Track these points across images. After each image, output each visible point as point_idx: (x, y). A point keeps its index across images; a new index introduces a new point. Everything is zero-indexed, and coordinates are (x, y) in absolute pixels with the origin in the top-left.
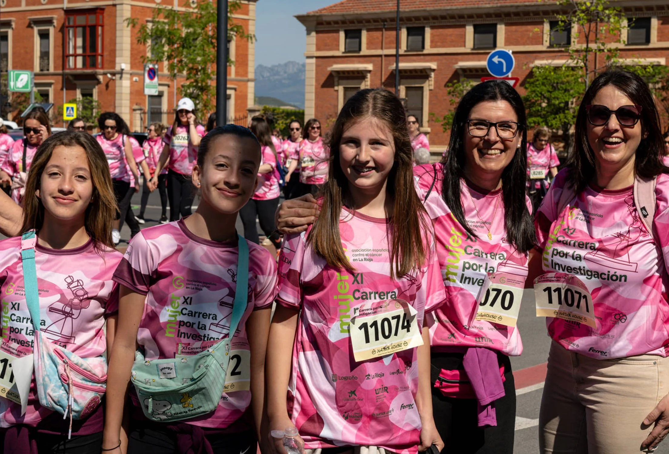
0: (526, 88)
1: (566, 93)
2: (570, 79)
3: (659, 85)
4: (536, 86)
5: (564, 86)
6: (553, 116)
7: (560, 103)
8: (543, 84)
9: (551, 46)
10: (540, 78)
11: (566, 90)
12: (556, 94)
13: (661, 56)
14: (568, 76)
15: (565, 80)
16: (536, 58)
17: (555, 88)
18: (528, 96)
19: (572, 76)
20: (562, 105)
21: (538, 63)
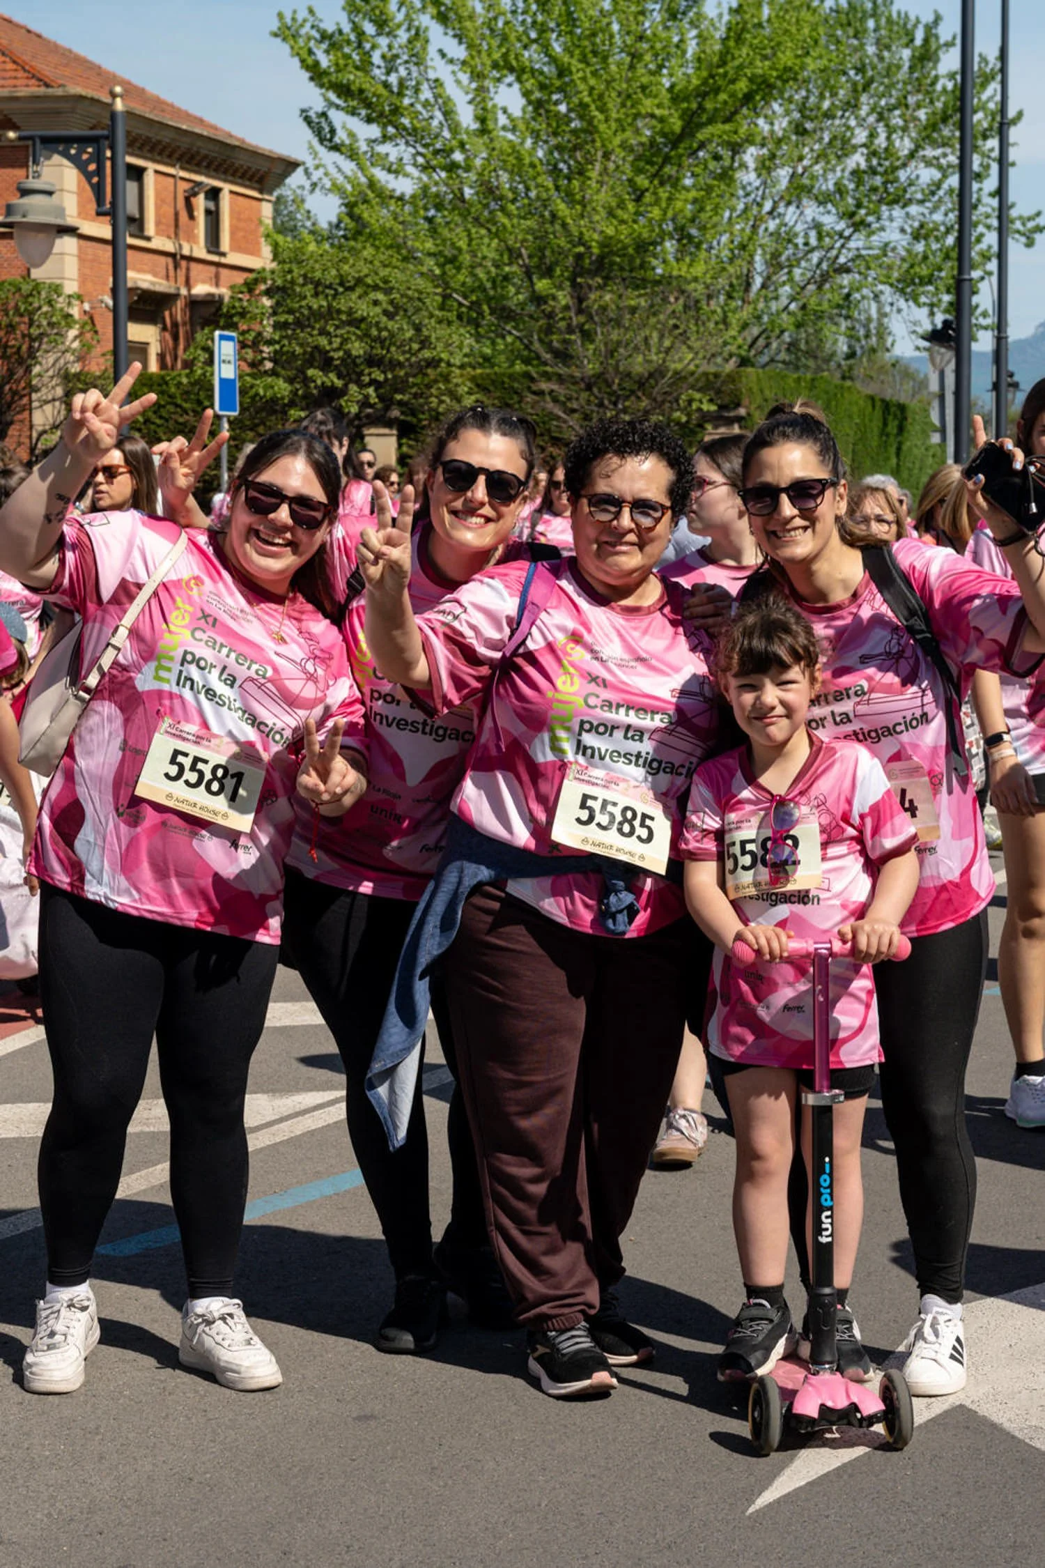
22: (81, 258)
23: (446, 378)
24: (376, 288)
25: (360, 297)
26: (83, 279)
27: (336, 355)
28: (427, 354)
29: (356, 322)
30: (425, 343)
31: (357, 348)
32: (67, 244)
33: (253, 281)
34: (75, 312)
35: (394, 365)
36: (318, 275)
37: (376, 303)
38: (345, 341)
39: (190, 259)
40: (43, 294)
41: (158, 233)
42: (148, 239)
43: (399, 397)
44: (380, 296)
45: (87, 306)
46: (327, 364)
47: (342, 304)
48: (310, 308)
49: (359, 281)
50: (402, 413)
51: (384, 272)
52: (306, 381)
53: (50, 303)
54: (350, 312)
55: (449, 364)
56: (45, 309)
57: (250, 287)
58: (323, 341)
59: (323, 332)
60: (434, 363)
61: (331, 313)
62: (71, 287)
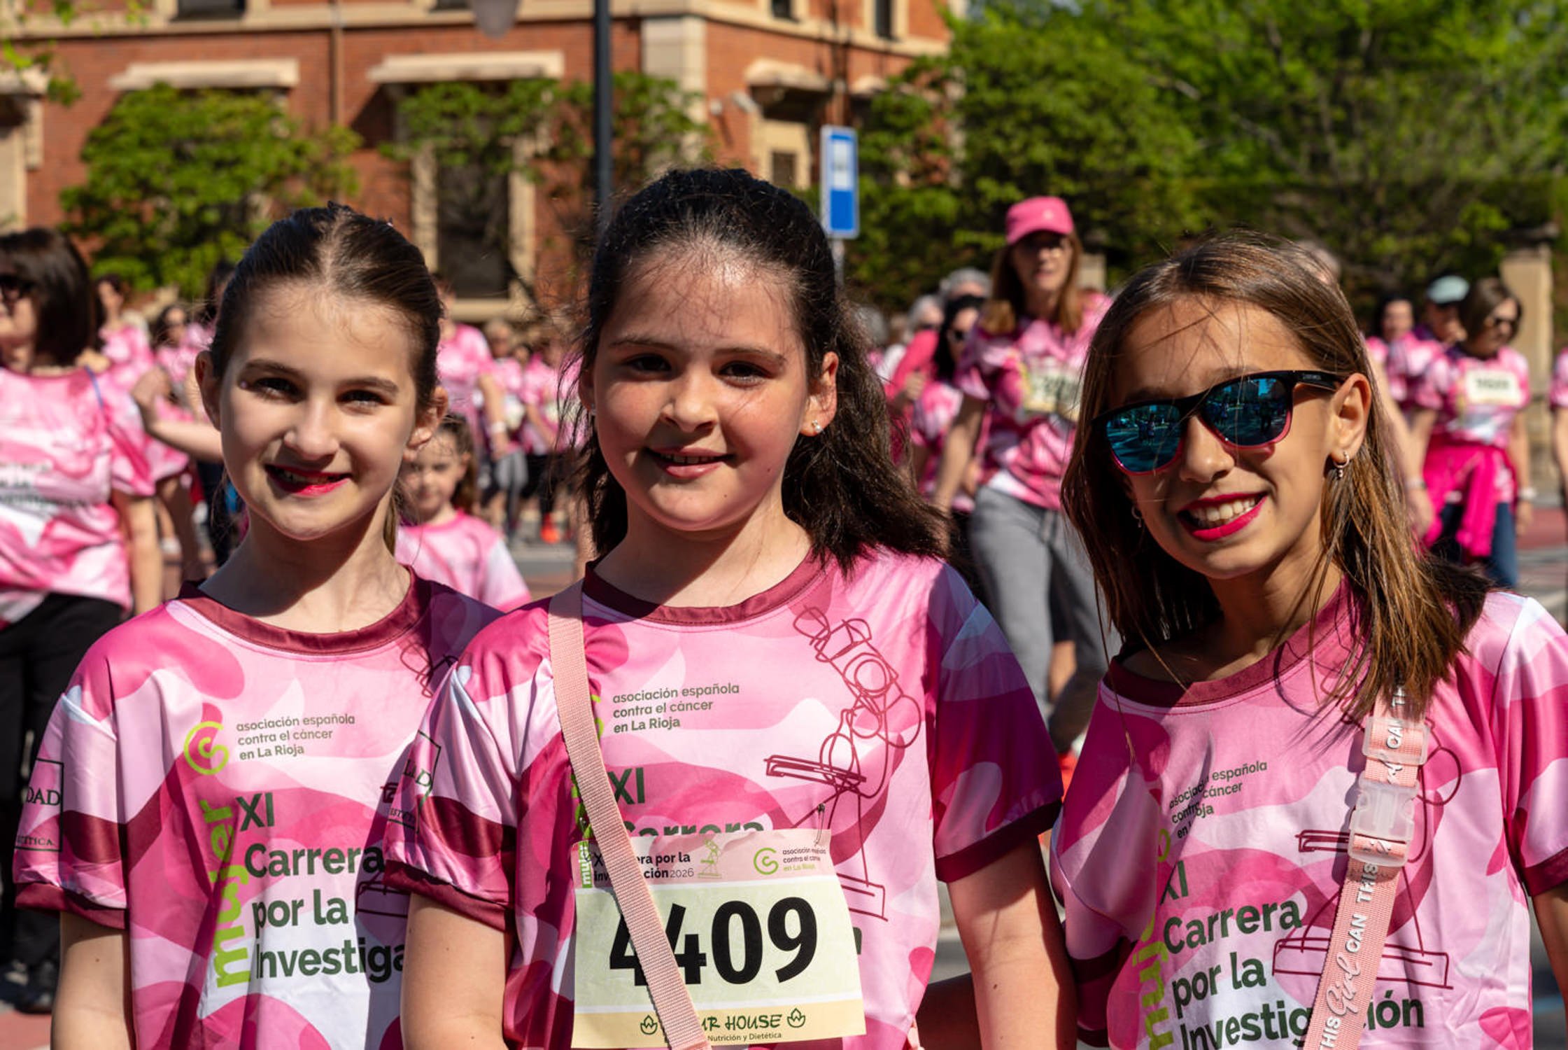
0: (85, 158)
1: (223, 175)
2: (240, 125)
3: (543, 145)
4: (117, 150)
5: (214, 151)
6: (179, 254)
7: (202, 208)
8: (143, 144)
9: (184, 13)
10: (131, 123)
11: (219, 164)
12: (188, 175)
13: (547, 46)
14: (230, 115)
15: (219, 130)
16: (136, 57)
17: (181, 157)
18: (94, 184)
19: (247, 113)
20: (212, 217)
21: (139, 75)
22: (711, 47)
23: (1161, 192)
24: (1069, 76)
25: (1051, 88)
26: (711, 72)
27: (1016, 163)
28: (1133, 160)
29: (1045, 120)
30: (1131, 144)
31: (1042, 153)
32: (694, 30)
33: (917, 69)
34: (698, 113)
35: (1093, 175)
36: (994, 60)
37: (1070, 95)
38: (1026, 146)
39: (848, 46)
40: (655, 91)
41: (812, 13)
42: (795, 20)
43: (1097, 215)
44: (1073, 86)
45: (716, 106)
46: (1002, 172)
47: (1024, 98)
48: (981, 103)
49: (1048, 70)
50: (1112, 235)
51: (1081, 55)
52: (976, 195)
53: (663, 101)
54: (1034, 107)
55: (1164, 174)
56: (657, 110)
57: (910, 76)
58: (998, 145)
59: (999, 133)
60: (1143, 171)
61: (1010, 108)
62: (694, 81)
